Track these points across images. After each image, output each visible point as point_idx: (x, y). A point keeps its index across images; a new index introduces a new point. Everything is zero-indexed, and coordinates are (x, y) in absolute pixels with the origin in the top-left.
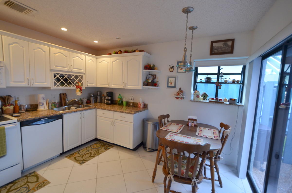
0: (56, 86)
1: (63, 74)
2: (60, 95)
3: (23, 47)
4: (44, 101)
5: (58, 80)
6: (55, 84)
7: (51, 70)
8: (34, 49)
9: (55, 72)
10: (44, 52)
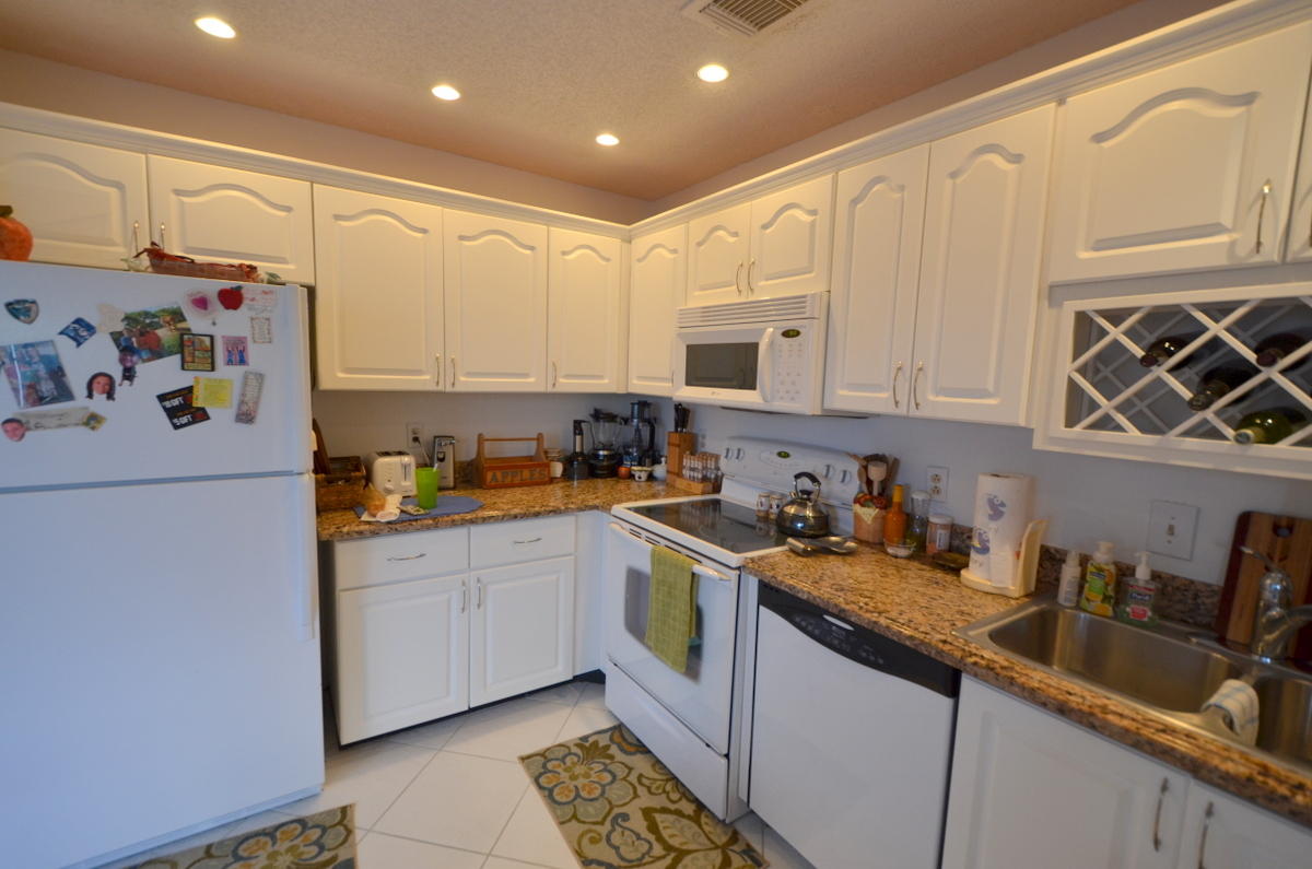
0: (1078, 428)
1: (1174, 311)
2: (1245, 522)
3: (902, 188)
4: (993, 525)
5: (1108, 369)
6: (1077, 405)
7: (1055, 293)
8: (953, 175)
9: (1090, 305)
10: (1017, 159)
